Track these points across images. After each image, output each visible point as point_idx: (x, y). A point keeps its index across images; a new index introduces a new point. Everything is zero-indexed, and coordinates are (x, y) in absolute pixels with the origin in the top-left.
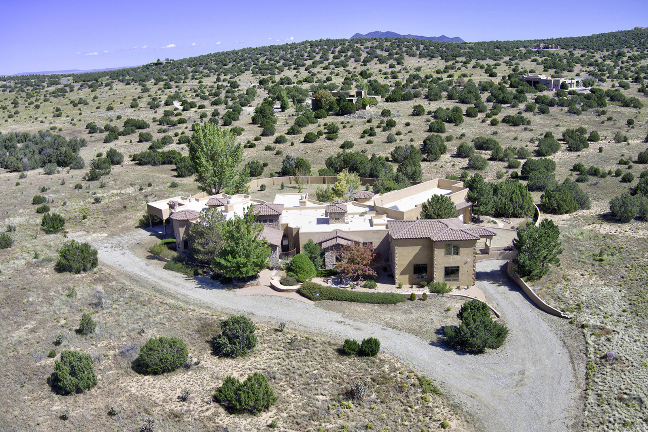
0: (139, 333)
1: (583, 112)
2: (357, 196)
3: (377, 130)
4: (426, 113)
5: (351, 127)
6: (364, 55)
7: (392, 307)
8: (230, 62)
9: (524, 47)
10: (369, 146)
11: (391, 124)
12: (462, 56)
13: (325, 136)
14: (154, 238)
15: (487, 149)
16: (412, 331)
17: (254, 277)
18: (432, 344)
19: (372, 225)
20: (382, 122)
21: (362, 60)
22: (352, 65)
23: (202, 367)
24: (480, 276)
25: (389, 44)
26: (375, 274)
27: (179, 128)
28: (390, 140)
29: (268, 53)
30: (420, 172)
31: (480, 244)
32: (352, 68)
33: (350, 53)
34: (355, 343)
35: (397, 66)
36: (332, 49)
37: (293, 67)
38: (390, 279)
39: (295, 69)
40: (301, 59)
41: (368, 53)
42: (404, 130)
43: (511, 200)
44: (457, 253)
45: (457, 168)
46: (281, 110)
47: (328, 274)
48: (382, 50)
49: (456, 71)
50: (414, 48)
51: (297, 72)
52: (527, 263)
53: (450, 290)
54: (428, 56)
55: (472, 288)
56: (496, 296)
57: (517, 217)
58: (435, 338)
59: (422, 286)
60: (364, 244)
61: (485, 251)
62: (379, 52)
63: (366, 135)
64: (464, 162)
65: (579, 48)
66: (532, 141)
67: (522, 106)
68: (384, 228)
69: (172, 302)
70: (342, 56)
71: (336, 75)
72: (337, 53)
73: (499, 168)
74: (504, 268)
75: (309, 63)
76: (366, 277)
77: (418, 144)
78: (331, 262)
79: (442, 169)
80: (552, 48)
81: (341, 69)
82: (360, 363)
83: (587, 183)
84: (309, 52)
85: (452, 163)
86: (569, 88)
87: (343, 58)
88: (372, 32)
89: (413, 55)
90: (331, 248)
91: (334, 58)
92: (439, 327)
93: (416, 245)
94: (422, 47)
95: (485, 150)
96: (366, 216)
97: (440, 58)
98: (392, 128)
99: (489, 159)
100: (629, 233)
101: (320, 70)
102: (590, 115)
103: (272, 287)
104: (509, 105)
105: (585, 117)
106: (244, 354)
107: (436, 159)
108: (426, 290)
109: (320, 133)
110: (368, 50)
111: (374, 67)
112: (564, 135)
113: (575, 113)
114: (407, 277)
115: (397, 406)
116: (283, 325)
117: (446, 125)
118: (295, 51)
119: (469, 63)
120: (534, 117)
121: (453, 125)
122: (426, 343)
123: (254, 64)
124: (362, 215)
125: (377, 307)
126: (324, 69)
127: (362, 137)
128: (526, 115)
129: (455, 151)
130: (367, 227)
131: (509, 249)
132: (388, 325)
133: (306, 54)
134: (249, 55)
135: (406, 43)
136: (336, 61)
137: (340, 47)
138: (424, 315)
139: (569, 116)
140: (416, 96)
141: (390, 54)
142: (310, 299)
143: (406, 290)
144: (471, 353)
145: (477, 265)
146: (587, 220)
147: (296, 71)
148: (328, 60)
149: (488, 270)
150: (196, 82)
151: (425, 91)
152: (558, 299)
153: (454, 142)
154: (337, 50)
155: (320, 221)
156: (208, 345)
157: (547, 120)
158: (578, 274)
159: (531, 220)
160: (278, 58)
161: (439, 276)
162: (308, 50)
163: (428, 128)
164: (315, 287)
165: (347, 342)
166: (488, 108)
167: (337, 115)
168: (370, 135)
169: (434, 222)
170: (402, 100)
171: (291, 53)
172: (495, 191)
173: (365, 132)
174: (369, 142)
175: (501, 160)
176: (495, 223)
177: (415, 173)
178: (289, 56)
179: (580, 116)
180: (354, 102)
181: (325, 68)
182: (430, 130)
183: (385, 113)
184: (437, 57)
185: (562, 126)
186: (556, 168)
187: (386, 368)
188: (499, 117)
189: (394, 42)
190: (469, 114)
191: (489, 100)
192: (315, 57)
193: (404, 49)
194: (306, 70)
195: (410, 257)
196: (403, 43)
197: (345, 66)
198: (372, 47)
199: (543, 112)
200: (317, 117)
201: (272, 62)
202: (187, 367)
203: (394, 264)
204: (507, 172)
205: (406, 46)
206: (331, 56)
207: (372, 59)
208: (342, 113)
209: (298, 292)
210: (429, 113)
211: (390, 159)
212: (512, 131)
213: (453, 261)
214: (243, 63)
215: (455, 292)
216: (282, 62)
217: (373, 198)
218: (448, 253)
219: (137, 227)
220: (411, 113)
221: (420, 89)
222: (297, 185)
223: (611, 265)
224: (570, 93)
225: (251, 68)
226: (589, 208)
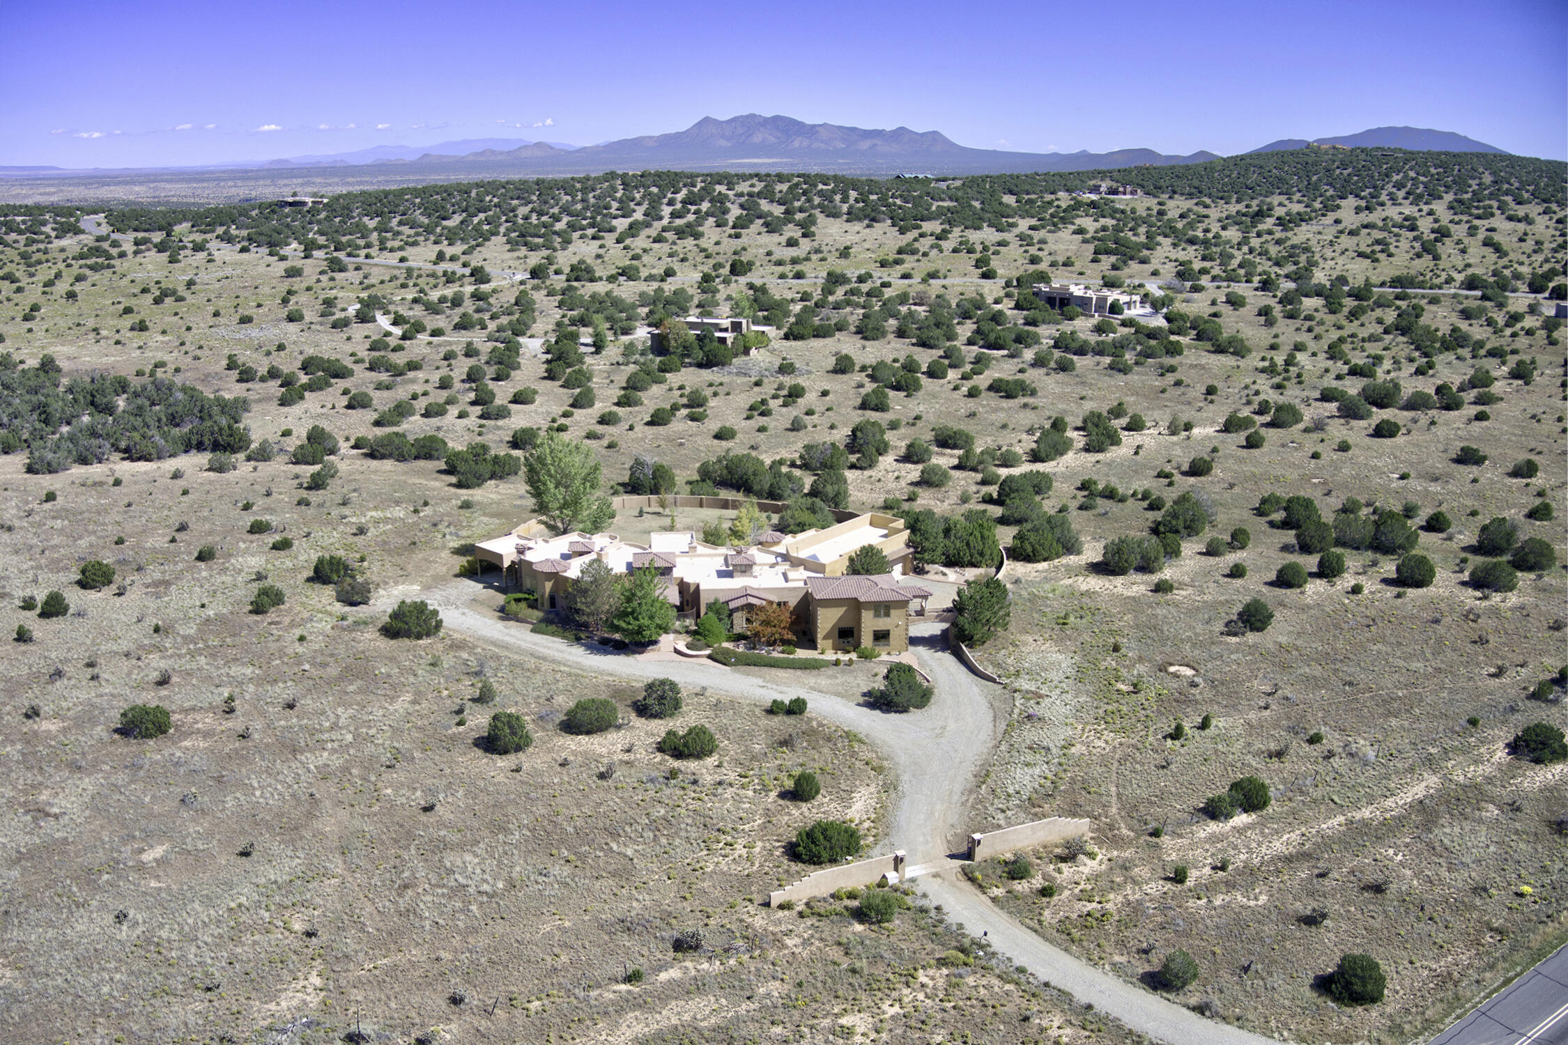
0: (548, 700)
1: (1136, 368)
2: (763, 539)
3: (774, 404)
4: (857, 368)
5: (728, 394)
6: (735, 212)
7: (815, 672)
8: (454, 213)
9: (1067, 191)
10: (762, 436)
11: (795, 394)
12: (934, 219)
13: (684, 412)
14: (491, 591)
15: (954, 447)
16: (838, 694)
17: (655, 642)
18: (859, 705)
19: (787, 580)
20: (780, 388)
21: (731, 224)
22: (710, 232)
23: (633, 727)
24: (914, 641)
25: (784, 187)
26: (794, 638)
27: (413, 381)
28: (796, 427)
29: (534, 198)
30: (846, 492)
31: (915, 605)
32: (713, 241)
33: (705, 206)
34: (782, 703)
35: (803, 241)
36: (669, 195)
37: (590, 232)
38: (811, 644)
39: (594, 238)
40: (605, 216)
41: (742, 206)
42: (819, 406)
43: (968, 544)
44: (887, 615)
45: (903, 483)
46: (593, 349)
47: (738, 638)
48: (772, 201)
49: (918, 260)
50: (838, 198)
51: (601, 247)
52: (967, 626)
53: (879, 655)
54: (866, 217)
55: (903, 654)
56: (930, 662)
57: (975, 566)
58: (861, 700)
59: (848, 652)
60: (779, 604)
61: (920, 613)
62: (764, 205)
63: (756, 413)
64: (913, 472)
65: (1182, 194)
66: (1030, 431)
67: (1029, 355)
68: (801, 584)
69: (566, 669)
70: (689, 211)
71: (682, 260)
72: (679, 206)
73: (968, 484)
74: (945, 632)
75: (621, 224)
76: (785, 642)
77: (841, 435)
78: (740, 623)
79: (879, 485)
80: (1124, 193)
81: (690, 242)
82: (790, 720)
83: (1093, 512)
84: (621, 201)
85: (896, 474)
86: (1126, 311)
87: (691, 217)
88: (741, 117)
89: (834, 215)
90: (741, 608)
91: (674, 215)
92: (866, 690)
93: (842, 606)
94: (853, 194)
95: (952, 448)
96: (777, 567)
97: (889, 222)
98: (799, 400)
99: (955, 468)
100: (1120, 590)
101: (647, 244)
102: (1147, 374)
103: (677, 651)
104: (1005, 352)
105: (1136, 377)
106: (671, 715)
107: (870, 466)
108: (854, 656)
109: (675, 408)
110: (743, 199)
111: (757, 241)
112: (1085, 421)
113: (1120, 371)
114: (830, 641)
115: (826, 750)
116: (704, 689)
117: (892, 394)
118: (591, 195)
119: (946, 239)
120: (1046, 378)
121: (903, 394)
122: (852, 704)
123: (507, 221)
124: (772, 566)
125: (799, 672)
126: (655, 241)
127: (748, 418)
128: (1034, 376)
129: (902, 451)
130: (781, 583)
131: (948, 610)
132: (812, 688)
133: (615, 205)
134: (496, 200)
135: (820, 186)
136: (679, 222)
137: (684, 191)
138: (850, 679)
139: (1110, 376)
140: (840, 327)
141: (787, 212)
142: (725, 664)
143: (830, 656)
144: (896, 712)
145: (911, 628)
146: (1071, 571)
147: (598, 243)
148: (661, 218)
149: (926, 635)
150: (393, 258)
151: (854, 316)
152: (999, 666)
153: (903, 430)
154: (679, 197)
155: (721, 574)
156: (630, 709)
157: (1068, 384)
158: (1031, 640)
159: (993, 570)
160: (556, 210)
161: (867, 641)
162: (618, 195)
163: (859, 401)
164: (727, 652)
165: (775, 701)
166: (968, 360)
167: (700, 365)
168: (762, 414)
169: (861, 579)
170: (814, 336)
171: (583, 200)
172: (947, 532)
173: (752, 408)
174: (762, 429)
175: (974, 469)
176: (944, 574)
177: (837, 494)
178: (579, 206)
179: (1129, 377)
180: (729, 342)
181: (657, 240)
182: (864, 406)
183: (786, 368)
184: (884, 220)
185: (1091, 399)
186: (1055, 484)
187: (814, 724)
188: (983, 381)
189: (797, 185)
190: (932, 374)
191: (970, 342)
192: (634, 211)
193: (817, 200)
194: (618, 241)
195: (834, 620)
196: (816, 186)
197: (697, 236)
198: (750, 195)
199: (1064, 367)
200: (664, 369)
201: (544, 218)
202: (619, 727)
203: (816, 627)
204: (978, 492)
205: (821, 193)
206: (666, 211)
207: (752, 222)
208: (707, 363)
209: (709, 657)
210: (863, 369)
211: (798, 463)
212: (1002, 409)
213: (882, 624)
214: (482, 216)
215: (884, 657)
216: (566, 219)
217: (783, 542)
218: (877, 615)
219: (456, 576)
220: (831, 368)
221: (848, 309)
222: (660, 510)
223: (1075, 629)
224: (1124, 324)
225: (502, 230)
226: (1079, 553)
